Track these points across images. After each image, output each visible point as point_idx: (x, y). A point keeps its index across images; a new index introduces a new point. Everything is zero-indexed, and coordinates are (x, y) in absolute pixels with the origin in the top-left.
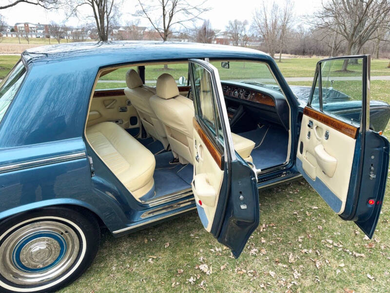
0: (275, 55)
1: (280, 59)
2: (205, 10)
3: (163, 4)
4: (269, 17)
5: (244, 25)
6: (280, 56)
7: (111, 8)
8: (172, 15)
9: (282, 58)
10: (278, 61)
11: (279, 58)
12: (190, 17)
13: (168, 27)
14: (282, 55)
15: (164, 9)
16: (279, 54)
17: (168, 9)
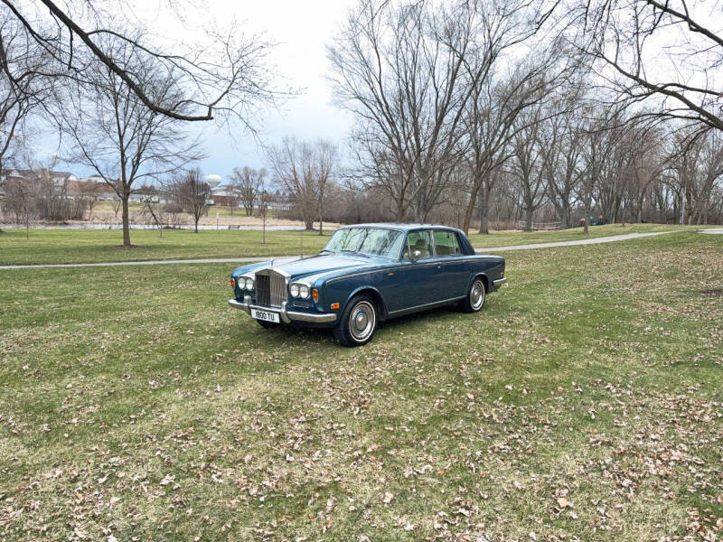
0: (314, 223)
1: (321, 231)
2: (193, 158)
3: (122, 146)
4: (298, 167)
5: (261, 176)
6: (321, 226)
7: (8, 143)
8: (138, 163)
9: (324, 228)
10: (318, 233)
11: (318, 228)
12: (170, 166)
13: (131, 181)
14: (324, 223)
15: (123, 155)
16: (319, 224)
17: (131, 153)
